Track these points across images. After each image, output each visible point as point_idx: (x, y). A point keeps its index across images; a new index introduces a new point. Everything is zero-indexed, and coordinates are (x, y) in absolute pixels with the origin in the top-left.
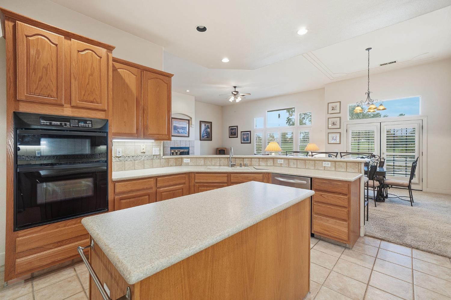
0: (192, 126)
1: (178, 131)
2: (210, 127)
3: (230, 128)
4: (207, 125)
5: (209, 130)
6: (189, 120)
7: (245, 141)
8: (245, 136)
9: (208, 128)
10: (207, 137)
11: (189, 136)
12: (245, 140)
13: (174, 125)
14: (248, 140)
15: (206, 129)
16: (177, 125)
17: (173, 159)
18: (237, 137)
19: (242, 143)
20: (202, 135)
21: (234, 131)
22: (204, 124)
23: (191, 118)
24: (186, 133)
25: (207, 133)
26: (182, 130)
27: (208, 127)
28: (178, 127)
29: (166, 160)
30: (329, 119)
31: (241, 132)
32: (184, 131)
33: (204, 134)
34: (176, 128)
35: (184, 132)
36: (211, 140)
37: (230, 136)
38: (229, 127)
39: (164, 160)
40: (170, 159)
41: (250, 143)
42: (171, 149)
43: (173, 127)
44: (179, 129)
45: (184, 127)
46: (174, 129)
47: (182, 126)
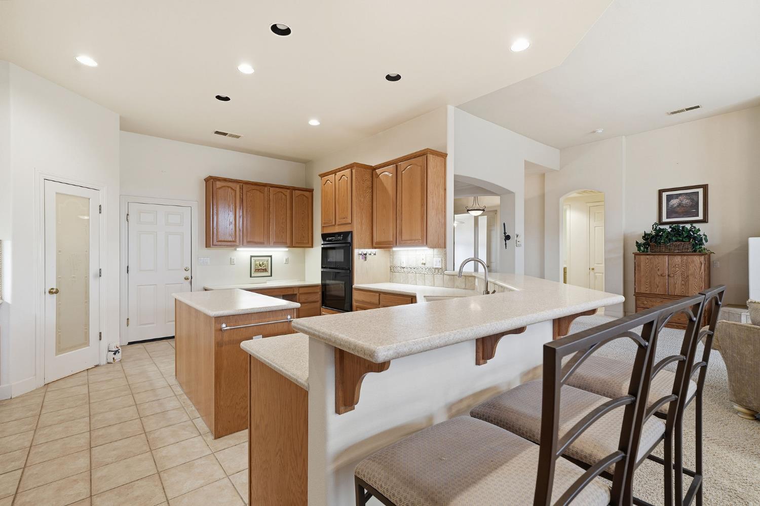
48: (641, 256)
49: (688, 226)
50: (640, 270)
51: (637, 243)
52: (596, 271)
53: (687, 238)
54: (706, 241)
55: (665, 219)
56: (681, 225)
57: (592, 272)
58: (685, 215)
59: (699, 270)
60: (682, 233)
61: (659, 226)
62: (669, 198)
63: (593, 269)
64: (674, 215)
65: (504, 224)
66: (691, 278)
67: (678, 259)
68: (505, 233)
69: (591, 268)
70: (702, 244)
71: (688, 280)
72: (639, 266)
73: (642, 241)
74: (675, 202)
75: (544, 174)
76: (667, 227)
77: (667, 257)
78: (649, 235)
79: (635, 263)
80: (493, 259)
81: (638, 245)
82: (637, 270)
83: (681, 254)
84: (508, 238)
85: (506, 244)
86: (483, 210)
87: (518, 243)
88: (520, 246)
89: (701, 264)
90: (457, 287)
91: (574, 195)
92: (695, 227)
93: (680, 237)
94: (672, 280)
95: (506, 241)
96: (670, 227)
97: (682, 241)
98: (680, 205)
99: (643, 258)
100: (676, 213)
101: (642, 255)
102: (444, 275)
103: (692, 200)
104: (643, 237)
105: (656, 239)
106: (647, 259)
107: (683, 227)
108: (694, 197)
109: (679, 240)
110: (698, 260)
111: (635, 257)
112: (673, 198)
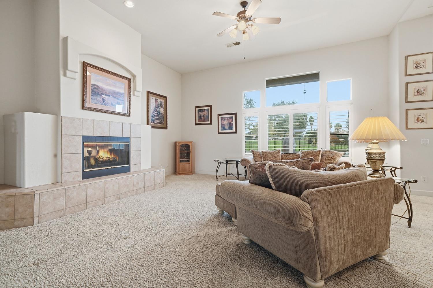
0: (136, 93)
1: (103, 100)
2: (163, 104)
3: (197, 109)
4: (159, 100)
5: (162, 110)
6: (129, 80)
7: (225, 130)
8: (226, 122)
9: (161, 106)
10: (160, 123)
11: (129, 115)
12: (227, 127)
13: (93, 82)
14: (231, 128)
15: (158, 108)
16: (100, 84)
18: (211, 124)
19: (219, 133)
20: (150, 118)
21: (205, 113)
22: (154, 98)
23: (134, 76)
24: (123, 108)
25: (159, 115)
26: (115, 97)
27: (161, 104)
28: (102, 89)
30: (409, 84)
31: (219, 115)
33: (155, 116)
34: (97, 91)
35: (117, 103)
36: (166, 128)
37: (197, 123)
38: (196, 107)
41: (235, 132)
42: (83, 142)
43: (91, 87)
44: (106, 95)
45: (117, 92)
46: (92, 93)
47: (113, 90)
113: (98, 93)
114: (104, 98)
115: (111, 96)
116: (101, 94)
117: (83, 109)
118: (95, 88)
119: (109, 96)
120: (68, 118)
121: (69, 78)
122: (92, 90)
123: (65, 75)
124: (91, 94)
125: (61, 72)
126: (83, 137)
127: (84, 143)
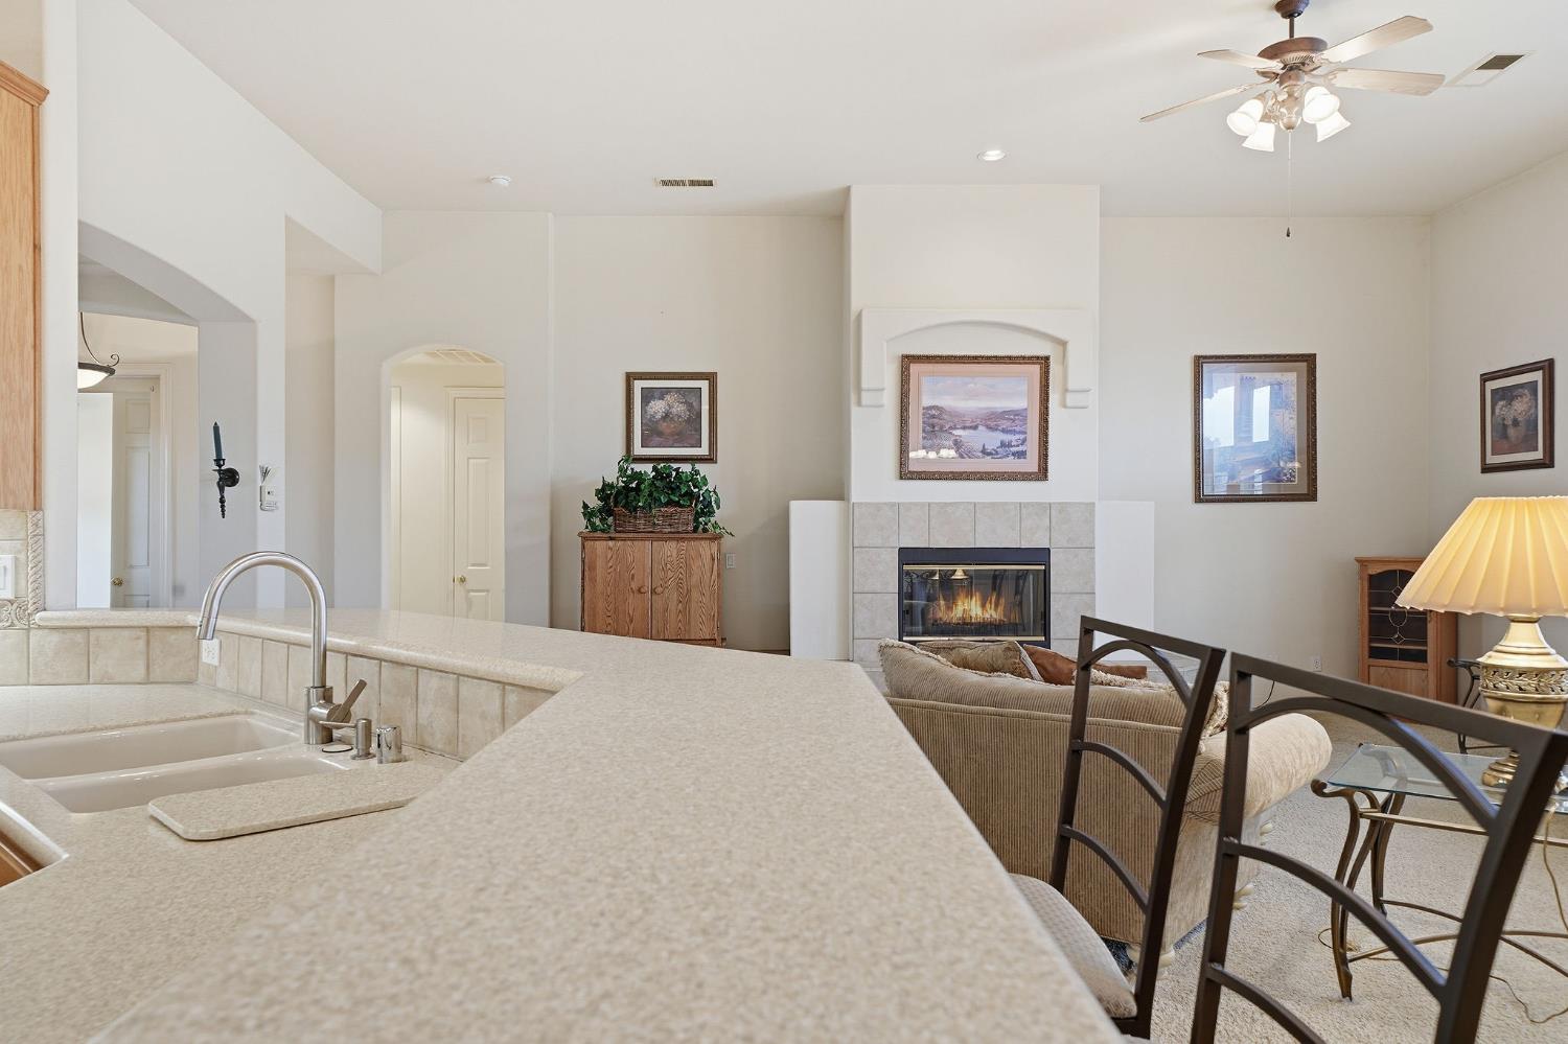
0: (1071, 399)
1: (956, 443)
6: (1044, 362)
10: (1269, 476)
11: (1042, 473)
13: (927, 402)
16: (946, 402)
17: (126, 633)
18: (1548, 462)
23: (1063, 346)
24: (1021, 455)
28: (954, 414)
29: (70, 634)
32: (1007, 438)
34: (938, 423)
35: (1003, 445)
38: (1486, 378)
39: (55, 637)
40: (103, 634)
42: (902, 563)
43: (921, 416)
44: (964, 428)
45: (1000, 411)
46: (924, 431)
47: (988, 408)
48: (597, 542)
49: (686, 468)
50: (593, 580)
51: (585, 506)
52: (470, 584)
53: (686, 498)
54: (718, 507)
55: (638, 450)
56: (675, 466)
57: (458, 587)
58: (675, 441)
59: (709, 575)
60: (678, 487)
61: (633, 466)
62: (648, 395)
63: (463, 580)
64: (657, 439)
65: (216, 429)
66: (695, 595)
67: (670, 549)
68: (219, 461)
69: (458, 576)
70: (711, 513)
71: (689, 601)
72: (593, 568)
73: (594, 503)
74: (658, 407)
75: (332, 279)
76: (647, 469)
77: (648, 544)
78: (611, 486)
79: (583, 561)
80: (139, 554)
81: (588, 513)
82: (587, 579)
83: (677, 536)
84: (229, 478)
85: (222, 501)
86: (109, 370)
87: (267, 498)
88: (273, 507)
89: (713, 560)
90: (107, 680)
91: (418, 357)
92: (697, 472)
93: (673, 493)
94: (659, 602)
95: (222, 490)
96: (655, 469)
97: (678, 504)
98: (667, 416)
99: (600, 546)
100: (660, 434)
101: (599, 539)
102: (28, 630)
103: (690, 406)
104: (598, 492)
105: (628, 497)
106: (610, 548)
107: (677, 470)
108: (693, 400)
109: (670, 503)
110: (706, 549)
111: (583, 547)
112: (653, 398)
113: (942, 427)
114: (960, 436)
115: (980, 428)
116: (951, 428)
117: (901, 478)
118: (933, 417)
119: (975, 428)
120: (867, 504)
121: (867, 406)
122: (924, 422)
123: (859, 404)
124: (921, 435)
125: (853, 398)
126: (902, 550)
127: (906, 567)
